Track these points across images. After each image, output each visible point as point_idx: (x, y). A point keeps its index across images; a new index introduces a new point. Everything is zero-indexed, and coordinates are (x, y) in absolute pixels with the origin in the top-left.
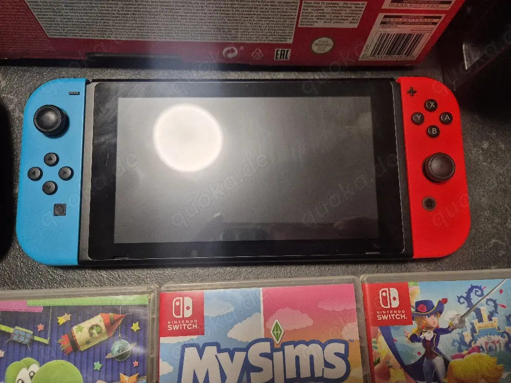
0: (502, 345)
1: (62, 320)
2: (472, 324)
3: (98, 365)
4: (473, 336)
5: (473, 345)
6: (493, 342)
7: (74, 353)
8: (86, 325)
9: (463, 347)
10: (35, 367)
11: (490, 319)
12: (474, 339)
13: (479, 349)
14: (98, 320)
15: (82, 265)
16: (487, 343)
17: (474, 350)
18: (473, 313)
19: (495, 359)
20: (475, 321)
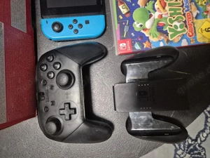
1: (121, 18)
3: (133, 5)
7: (131, 12)
8: (122, 10)
10: (135, 23)
14: (120, 7)
15: (104, 14)
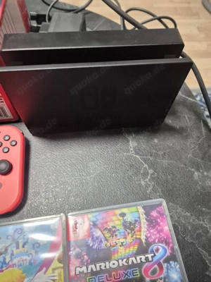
0: (28, 262)
2: (12, 251)
4: (11, 258)
5: (10, 264)
6: (23, 260)
9: (4, 265)
11: (23, 247)
12: (12, 260)
13: (13, 266)
16: (19, 261)
17: (10, 267)
18: (14, 245)
19: (21, 271)
20: (14, 249)
